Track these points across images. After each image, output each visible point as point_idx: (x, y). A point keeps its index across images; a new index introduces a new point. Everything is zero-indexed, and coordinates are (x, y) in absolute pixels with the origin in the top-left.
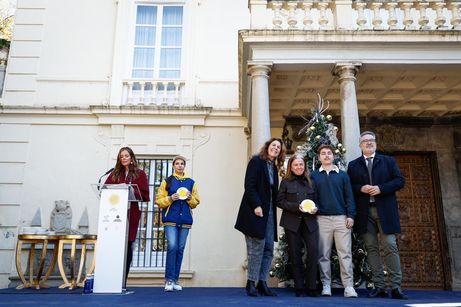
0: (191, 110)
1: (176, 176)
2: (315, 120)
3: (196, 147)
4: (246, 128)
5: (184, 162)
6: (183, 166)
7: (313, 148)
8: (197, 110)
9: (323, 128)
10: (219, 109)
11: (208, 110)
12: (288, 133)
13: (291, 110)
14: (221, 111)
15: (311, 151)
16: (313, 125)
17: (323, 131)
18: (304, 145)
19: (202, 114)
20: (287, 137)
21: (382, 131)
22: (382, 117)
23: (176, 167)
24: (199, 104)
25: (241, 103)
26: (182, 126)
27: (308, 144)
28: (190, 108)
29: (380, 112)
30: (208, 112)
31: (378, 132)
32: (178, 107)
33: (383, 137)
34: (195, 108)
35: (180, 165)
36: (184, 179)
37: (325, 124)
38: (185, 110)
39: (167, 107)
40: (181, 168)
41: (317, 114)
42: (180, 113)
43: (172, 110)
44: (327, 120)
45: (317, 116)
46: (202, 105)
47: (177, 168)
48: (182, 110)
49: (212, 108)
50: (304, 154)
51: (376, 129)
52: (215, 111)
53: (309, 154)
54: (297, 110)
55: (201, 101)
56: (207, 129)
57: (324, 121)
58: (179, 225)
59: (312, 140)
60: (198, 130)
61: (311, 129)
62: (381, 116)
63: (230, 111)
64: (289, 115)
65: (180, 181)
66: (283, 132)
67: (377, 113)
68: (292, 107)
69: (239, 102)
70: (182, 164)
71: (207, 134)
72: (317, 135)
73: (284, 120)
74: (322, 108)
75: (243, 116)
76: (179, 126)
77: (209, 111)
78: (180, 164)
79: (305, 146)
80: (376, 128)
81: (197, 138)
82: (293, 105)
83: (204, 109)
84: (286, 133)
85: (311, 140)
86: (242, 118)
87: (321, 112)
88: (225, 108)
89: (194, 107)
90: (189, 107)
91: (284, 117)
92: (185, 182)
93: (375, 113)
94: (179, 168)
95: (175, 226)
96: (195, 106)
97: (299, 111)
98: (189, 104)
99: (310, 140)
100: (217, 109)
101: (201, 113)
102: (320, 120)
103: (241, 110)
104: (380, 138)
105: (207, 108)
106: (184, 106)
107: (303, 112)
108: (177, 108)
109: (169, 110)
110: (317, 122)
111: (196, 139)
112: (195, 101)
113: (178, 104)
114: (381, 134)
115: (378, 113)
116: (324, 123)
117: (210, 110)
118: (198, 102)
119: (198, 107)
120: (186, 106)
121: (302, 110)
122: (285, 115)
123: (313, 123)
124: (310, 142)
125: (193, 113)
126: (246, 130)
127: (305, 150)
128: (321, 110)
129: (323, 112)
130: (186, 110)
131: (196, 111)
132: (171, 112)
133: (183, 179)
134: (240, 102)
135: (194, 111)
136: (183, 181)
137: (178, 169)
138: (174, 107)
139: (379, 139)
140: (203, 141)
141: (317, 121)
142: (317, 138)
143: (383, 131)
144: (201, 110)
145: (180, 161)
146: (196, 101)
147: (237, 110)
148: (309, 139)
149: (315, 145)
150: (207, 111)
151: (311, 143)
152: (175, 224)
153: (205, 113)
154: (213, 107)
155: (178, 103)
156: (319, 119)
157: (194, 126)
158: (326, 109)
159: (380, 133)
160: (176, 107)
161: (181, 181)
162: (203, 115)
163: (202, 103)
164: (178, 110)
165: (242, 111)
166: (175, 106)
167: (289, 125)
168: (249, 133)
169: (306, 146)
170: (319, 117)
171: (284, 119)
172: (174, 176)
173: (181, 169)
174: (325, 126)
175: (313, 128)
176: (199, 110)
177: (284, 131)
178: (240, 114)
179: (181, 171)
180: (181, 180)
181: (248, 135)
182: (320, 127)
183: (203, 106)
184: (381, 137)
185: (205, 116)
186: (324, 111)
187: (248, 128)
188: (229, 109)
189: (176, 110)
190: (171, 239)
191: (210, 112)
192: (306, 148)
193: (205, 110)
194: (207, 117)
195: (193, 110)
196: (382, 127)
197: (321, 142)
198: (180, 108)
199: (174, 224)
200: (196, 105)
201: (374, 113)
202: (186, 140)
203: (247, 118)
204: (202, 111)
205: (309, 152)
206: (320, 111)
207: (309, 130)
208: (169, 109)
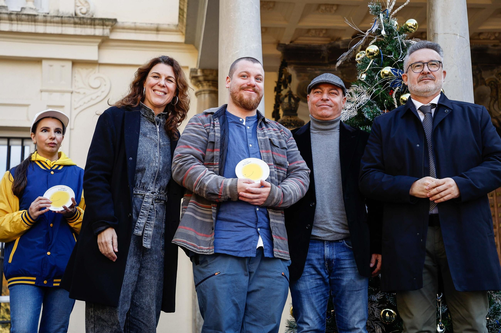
0: (65, 23)
1: (39, 161)
2: (378, 32)
3: (78, 110)
4: (195, 69)
5: (61, 128)
6: (59, 136)
7: (375, 97)
8: (80, 24)
9: (397, 49)
10: (133, 25)
11: (107, 26)
12: (290, 81)
13: (296, 30)
14: (136, 29)
15: (369, 104)
16: (373, 42)
17: (397, 56)
18: (351, 90)
19: (92, 34)
20: (288, 89)
21: (496, 80)
22: (497, 48)
23: (39, 137)
24: (84, 11)
25: (185, 10)
26: (44, 62)
27: (360, 89)
28: (63, 19)
29: (493, 38)
30: (107, 31)
31: (487, 83)
32: (35, 15)
33: (497, 95)
34: (77, 20)
35: (53, 135)
36: (61, 168)
37: (401, 40)
38: (52, 24)
39: (7, 14)
40: (55, 141)
41: (381, 15)
42: (40, 29)
43: (19, 22)
44: (405, 30)
45: (382, 21)
46: (91, 14)
47: (44, 141)
48: (45, 22)
49: (115, 20)
50: (352, 111)
51: (483, 76)
52: (123, 28)
53: (365, 110)
54: (309, 30)
55: (89, 5)
56: (103, 69)
57: (400, 34)
58: (45, 282)
59: (370, 79)
60: (82, 72)
61: (368, 51)
62: (494, 46)
63: (158, 30)
64: (291, 42)
65: (48, 171)
66: (277, 80)
67: (487, 39)
68: (300, 21)
69: (180, 8)
70: (57, 131)
71: (105, 80)
72: (383, 66)
73: (279, 53)
74: (394, 4)
75: (187, 42)
76: (38, 61)
77: (109, 27)
78: (52, 131)
79: (353, 93)
80: (483, 73)
81: (82, 91)
82: (303, 16)
83: (97, 22)
84: (285, 81)
85: (368, 77)
86: (184, 46)
87: (392, 12)
88: (146, 24)
89: (73, 17)
90: (62, 17)
91: (280, 46)
92: (60, 174)
93: (484, 39)
94: (49, 141)
95: (33, 283)
96: (76, 14)
97: (314, 32)
98: (61, 10)
99: (366, 80)
100: (127, 25)
101: (89, 31)
102: (390, 30)
103: (184, 29)
104: (492, 97)
105: (103, 22)
106: (48, 14)
107: (323, 37)
108: (33, 19)
109: (13, 22)
110: (382, 36)
111: (78, 91)
112: (76, 3)
113: (35, 9)
114: (493, 86)
115: (489, 39)
116: (399, 38)
117: (112, 26)
118: (83, 5)
119: (83, 18)
120: (52, 13)
121: (321, 30)
122: (282, 42)
123: (373, 39)
124: (364, 84)
125: (70, 30)
126: (194, 75)
127: (353, 103)
128: (392, 7)
129: (396, 11)
130: (54, 22)
131: (77, 26)
132: (16, 27)
133: (56, 166)
134: (182, 7)
135: (73, 25)
136: (56, 171)
137: (46, 144)
138: (25, 15)
139: (489, 98)
140: (94, 96)
141: (383, 32)
142: (383, 73)
143: (498, 79)
144: (91, 24)
145: (52, 124)
146: (78, 4)
147: (174, 28)
148: (364, 76)
149: (379, 90)
150: (105, 27)
151: (369, 86)
152: (35, 279)
153: (98, 31)
154: (118, 20)
155: (34, 7)
156: (387, 27)
157: (75, 63)
158: (405, 4)
159: (492, 84)
160: (28, 15)
161: (52, 173)
162: (94, 36)
163: (92, 10)
164: (33, 23)
165: (186, 30)
166: (25, 12)
167: (291, 64)
168: (200, 81)
169: (356, 92)
170: (388, 25)
171: (280, 50)
172: (34, 161)
173: (54, 144)
174: (402, 44)
175: (373, 48)
176: (84, 24)
177: (280, 76)
178: (180, 38)
179: (54, 149)
180: (51, 170)
181: (198, 86)
182: (388, 48)
183: (94, 17)
184: (494, 94)
185: (100, 40)
186: (398, 9)
187: (199, 71)
188: (156, 26)
189: (30, 23)
190: (21, 317)
191: (112, 31)
192: (356, 98)
193: (98, 25)
194: (104, 42)
195: (71, 24)
196: (495, 71)
197: (395, 82)
198: (40, 18)
199: (31, 280)
200: (78, 12)
201: (480, 39)
202: (55, 94)
203: (197, 48)
204: (93, 27)
205: (363, 107)
206: (390, 10)
207: (361, 55)
208: (11, 20)
